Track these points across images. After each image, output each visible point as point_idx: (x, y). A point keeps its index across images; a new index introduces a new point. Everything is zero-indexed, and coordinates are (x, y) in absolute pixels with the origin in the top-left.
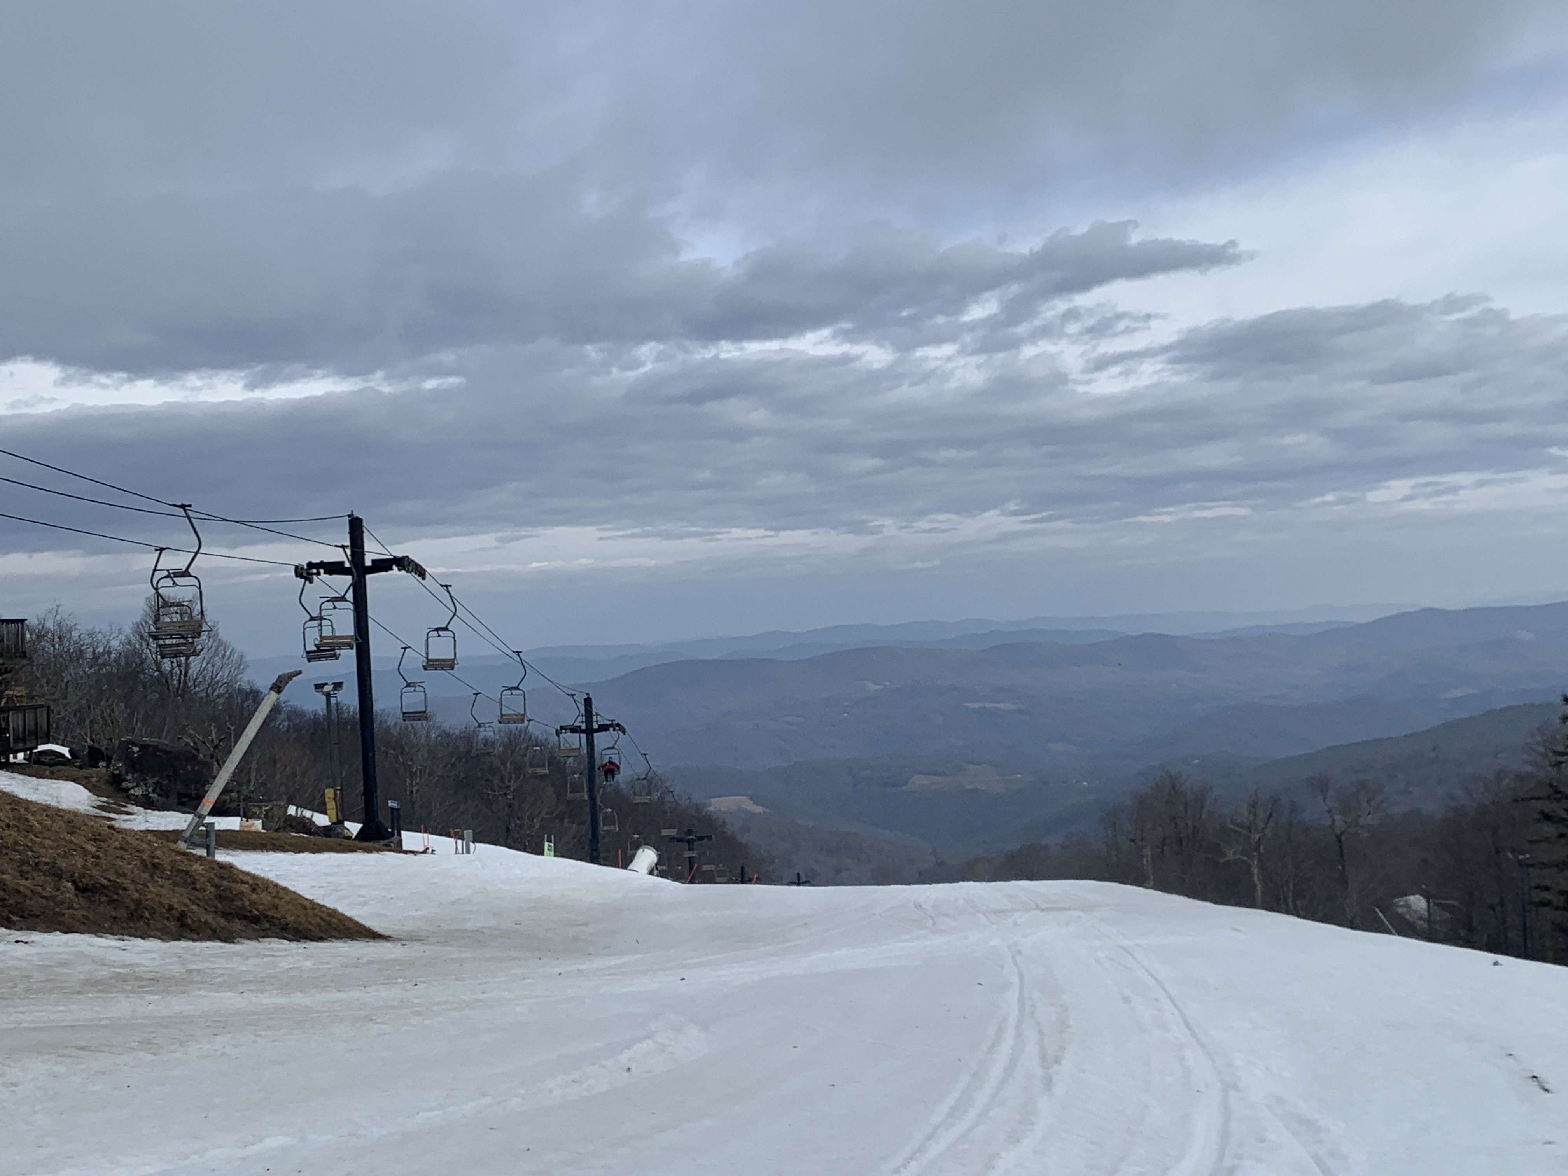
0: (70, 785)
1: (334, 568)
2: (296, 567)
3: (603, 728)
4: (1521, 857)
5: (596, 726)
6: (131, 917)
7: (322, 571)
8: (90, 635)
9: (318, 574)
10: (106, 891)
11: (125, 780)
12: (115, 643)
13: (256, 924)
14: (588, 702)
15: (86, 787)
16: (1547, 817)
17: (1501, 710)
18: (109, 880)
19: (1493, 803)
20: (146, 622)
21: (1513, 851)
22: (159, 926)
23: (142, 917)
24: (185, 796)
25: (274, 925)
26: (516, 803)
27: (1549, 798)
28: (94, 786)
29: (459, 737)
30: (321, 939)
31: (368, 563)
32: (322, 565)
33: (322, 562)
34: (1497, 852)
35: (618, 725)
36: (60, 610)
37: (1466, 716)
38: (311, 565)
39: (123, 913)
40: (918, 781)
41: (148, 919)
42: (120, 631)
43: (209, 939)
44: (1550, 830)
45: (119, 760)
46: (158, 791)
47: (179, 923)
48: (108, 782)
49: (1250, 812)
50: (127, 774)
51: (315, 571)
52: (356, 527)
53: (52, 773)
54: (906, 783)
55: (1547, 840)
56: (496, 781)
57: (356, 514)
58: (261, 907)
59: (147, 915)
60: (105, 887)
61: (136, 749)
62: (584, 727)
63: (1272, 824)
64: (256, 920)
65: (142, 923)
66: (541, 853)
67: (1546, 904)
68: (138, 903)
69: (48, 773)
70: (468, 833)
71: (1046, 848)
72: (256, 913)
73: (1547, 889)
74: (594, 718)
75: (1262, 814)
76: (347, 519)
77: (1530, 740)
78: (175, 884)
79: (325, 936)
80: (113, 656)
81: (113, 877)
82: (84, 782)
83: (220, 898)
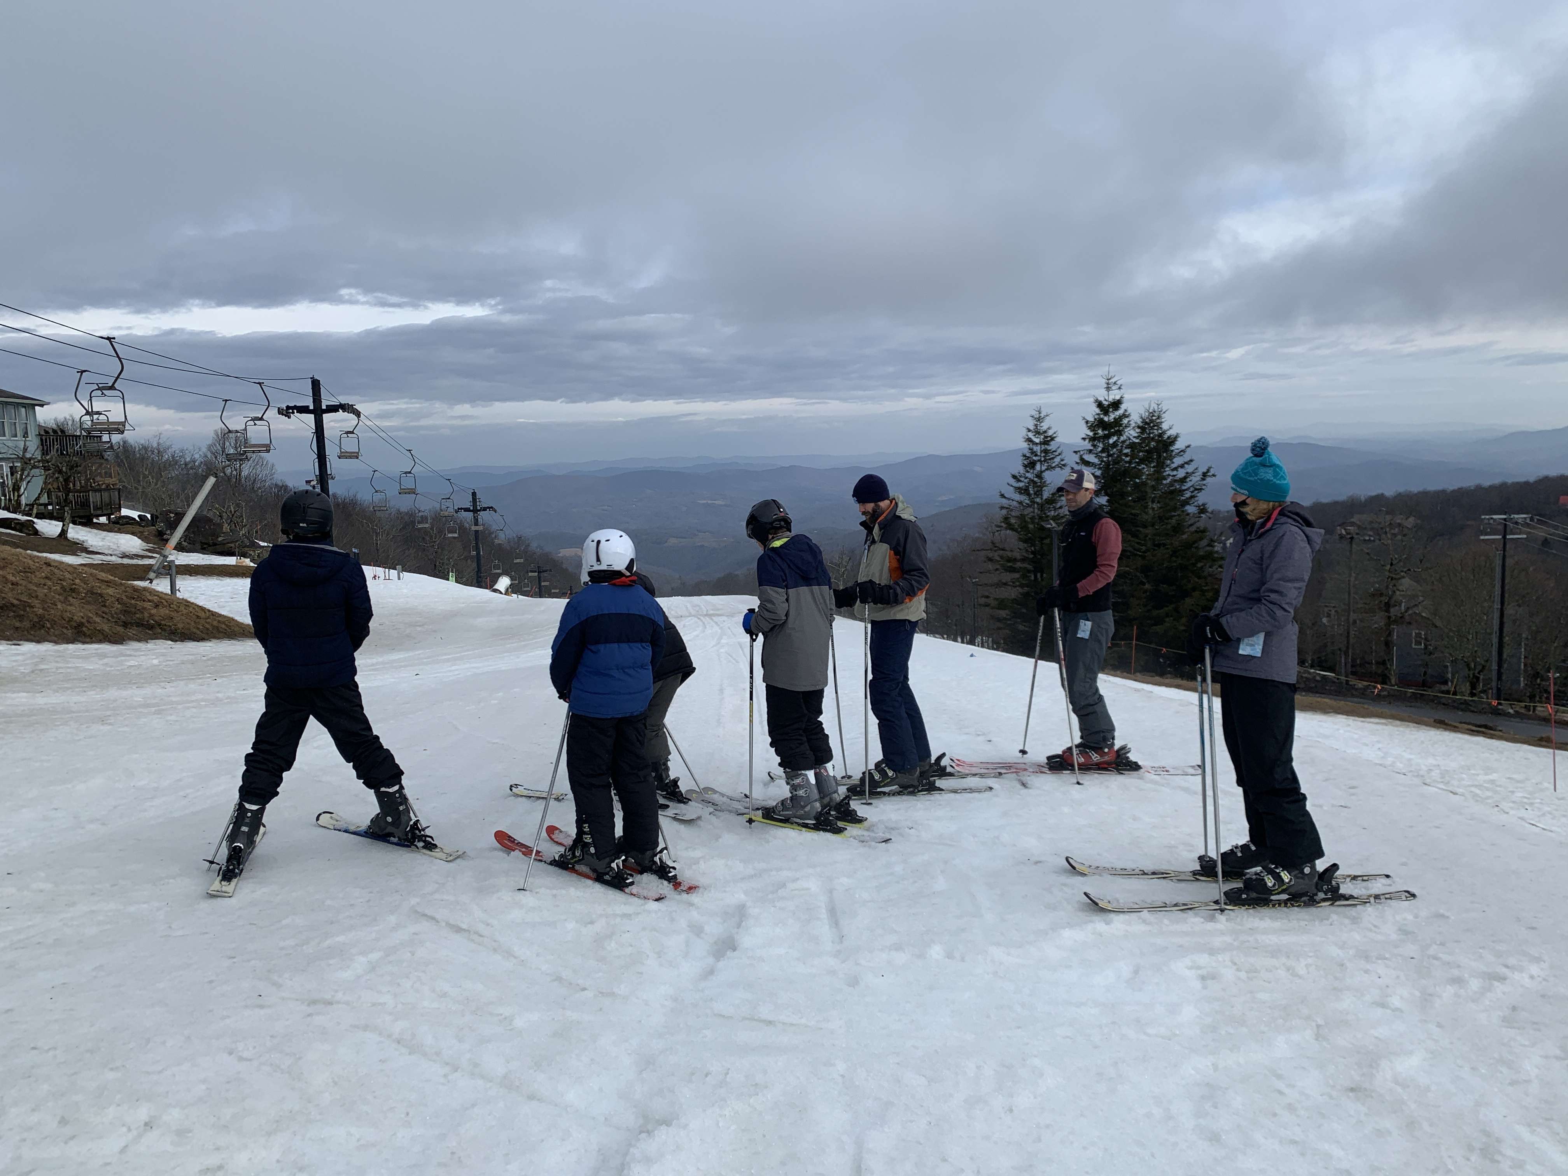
0: (129, 536)
1: (303, 410)
2: (279, 408)
3: (485, 509)
4: (974, 580)
5: (479, 508)
6: (34, 626)
7: (295, 411)
8: (182, 451)
9: (293, 413)
10: (14, 609)
11: (166, 534)
12: (197, 456)
13: (149, 629)
14: (474, 494)
15: (139, 538)
16: (990, 560)
17: (965, 506)
18: (21, 601)
19: (961, 552)
20: (215, 445)
21: (970, 577)
22: (57, 633)
23: (44, 627)
24: (206, 544)
25: (165, 630)
26: (440, 550)
27: (991, 550)
28: (146, 537)
29: (407, 514)
30: (202, 639)
31: (324, 407)
32: (295, 407)
33: (295, 406)
34: (962, 578)
35: (492, 507)
36: (161, 436)
37: (948, 509)
38: (288, 407)
39: (27, 624)
40: (673, 541)
41: (49, 629)
42: (200, 449)
43: (100, 641)
44: (990, 566)
45: (162, 522)
46: (188, 541)
47: (76, 631)
48: (155, 536)
49: (839, 557)
50: (166, 530)
51: (291, 411)
52: (316, 385)
53: (119, 529)
54: (666, 542)
55: (989, 572)
56: (428, 538)
57: (316, 377)
58: (157, 618)
59: (49, 625)
60: (14, 606)
61: (172, 515)
62: (472, 508)
63: (850, 564)
64: (151, 627)
65: (43, 631)
66: (448, 579)
67: (987, 605)
68: (41, 617)
69: (116, 529)
70: (399, 567)
71: (737, 575)
72: (152, 622)
73: (987, 597)
74: (478, 504)
75: (846, 559)
76: (310, 380)
77: (980, 521)
78: (89, 603)
79: (206, 638)
80: (196, 464)
81: (24, 598)
82: (139, 535)
83: (125, 612)
